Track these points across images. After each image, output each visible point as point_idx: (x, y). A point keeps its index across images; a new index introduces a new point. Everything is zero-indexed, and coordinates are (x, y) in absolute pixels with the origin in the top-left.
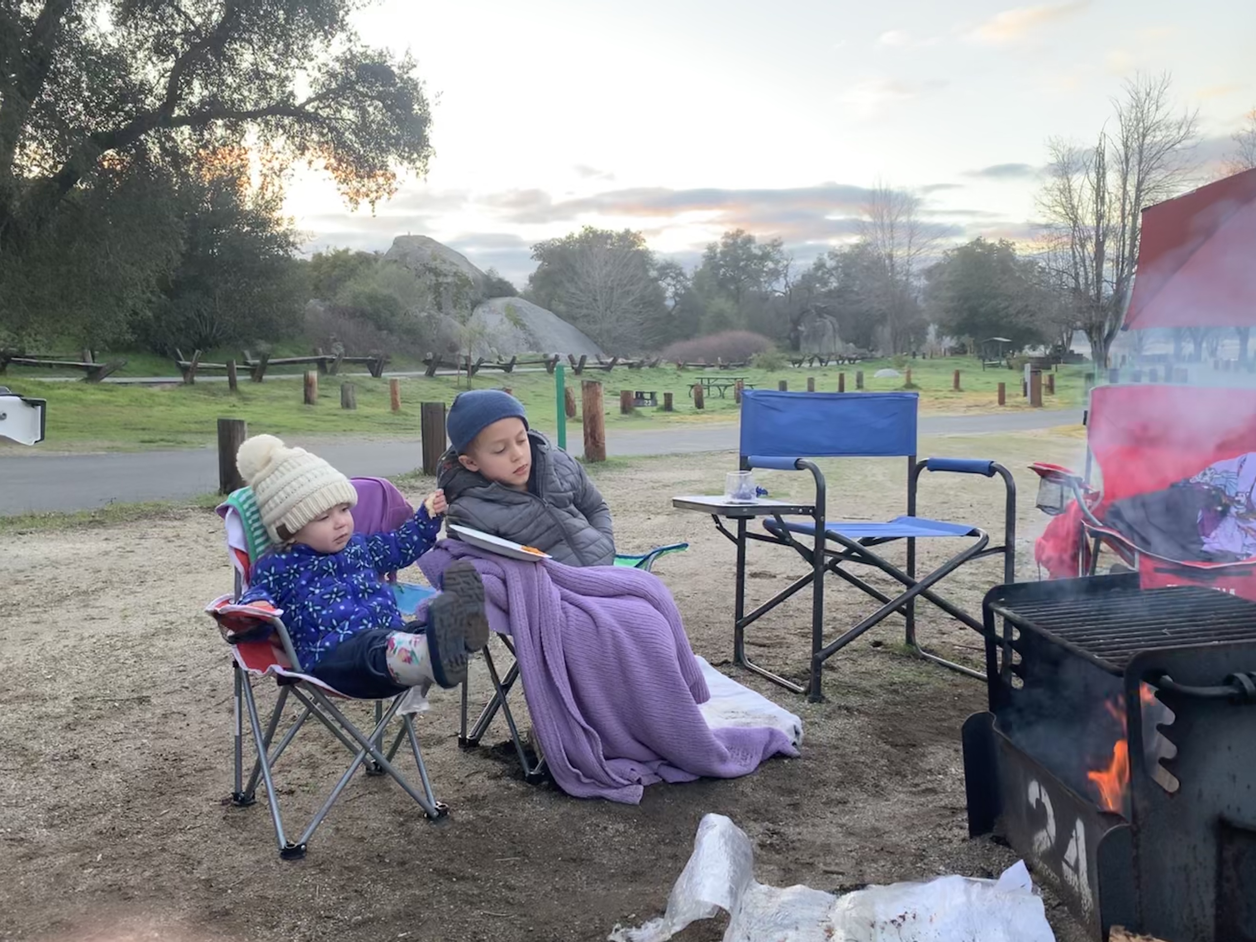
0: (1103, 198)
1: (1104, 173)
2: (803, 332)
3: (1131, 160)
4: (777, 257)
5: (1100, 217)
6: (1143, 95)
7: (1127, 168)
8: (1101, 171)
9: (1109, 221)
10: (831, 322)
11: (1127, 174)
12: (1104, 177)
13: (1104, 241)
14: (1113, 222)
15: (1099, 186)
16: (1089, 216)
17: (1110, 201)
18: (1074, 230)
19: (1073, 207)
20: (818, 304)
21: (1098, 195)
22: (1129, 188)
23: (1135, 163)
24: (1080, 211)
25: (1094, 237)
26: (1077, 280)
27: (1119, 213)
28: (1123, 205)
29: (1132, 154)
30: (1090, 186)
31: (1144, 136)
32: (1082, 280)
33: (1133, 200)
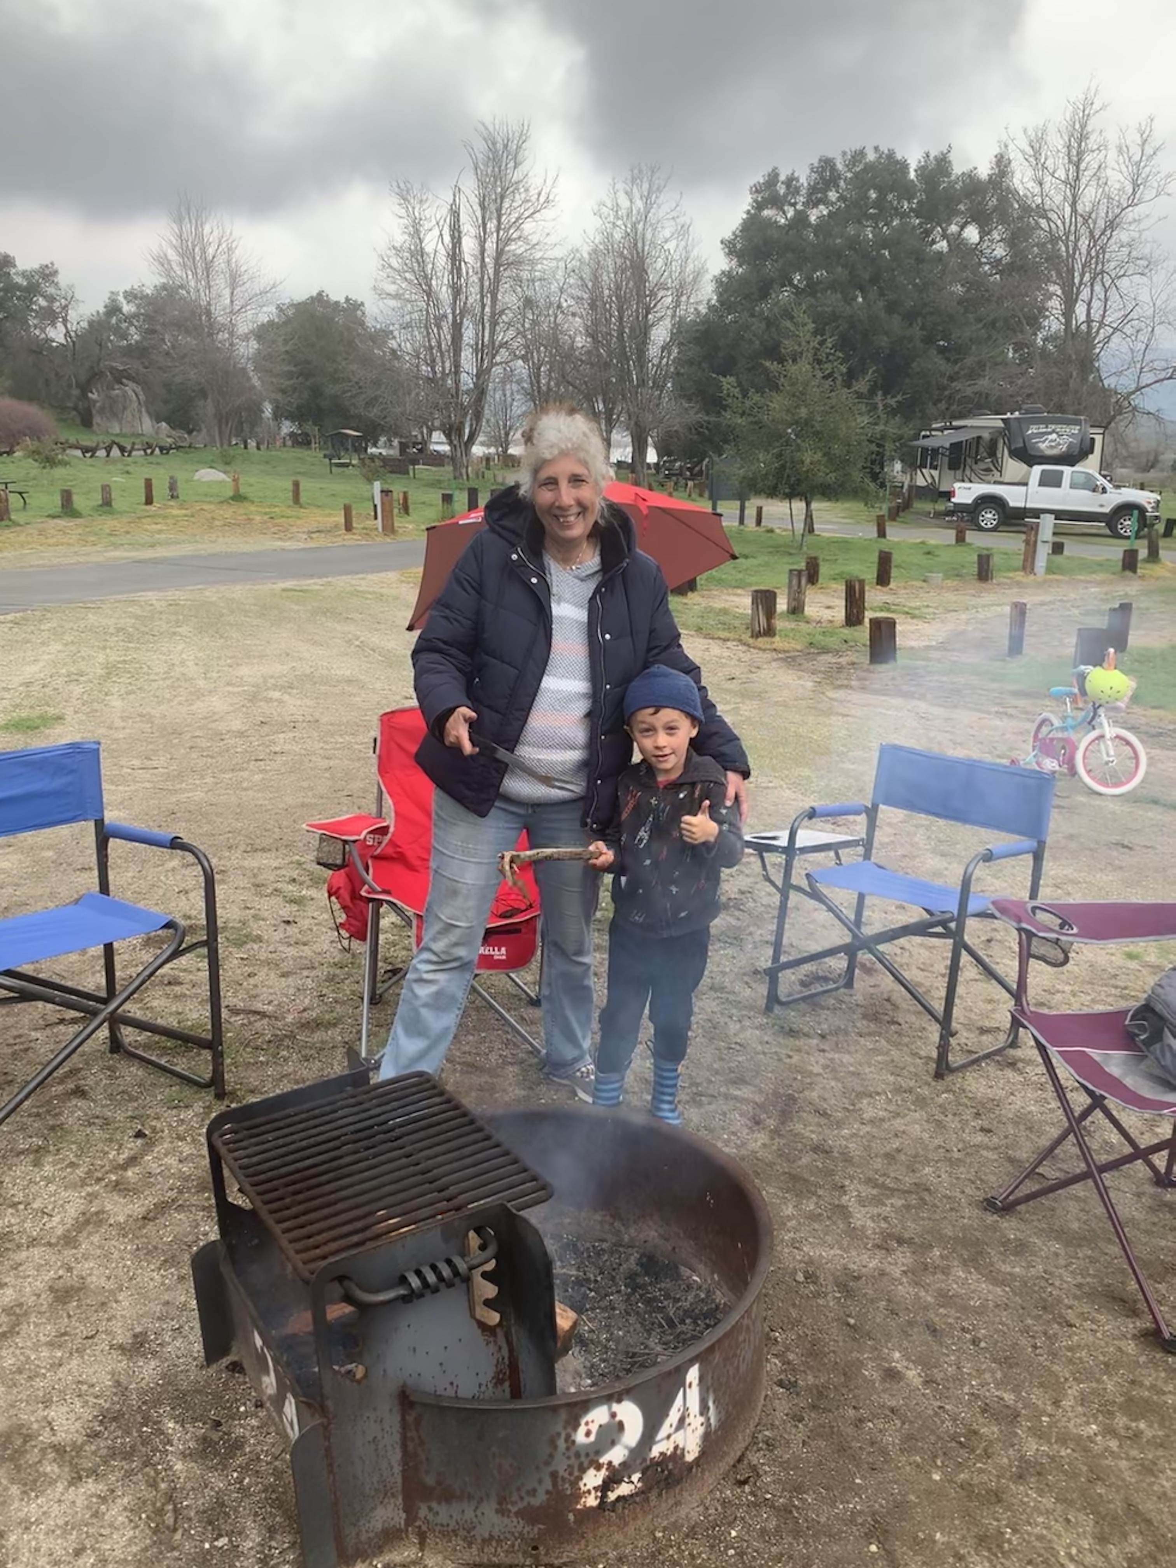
0: (459, 269)
1: (460, 238)
2: (95, 402)
3: (488, 226)
4: (51, 290)
5: (456, 291)
6: (500, 146)
7: (485, 233)
8: (456, 234)
9: (467, 298)
10: (134, 391)
11: (485, 242)
12: (460, 243)
13: (461, 323)
14: (471, 300)
15: (454, 253)
16: (444, 289)
17: (467, 273)
18: (428, 305)
19: (426, 277)
20: (114, 364)
21: (453, 264)
22: (487, 260)
23: (493, 229)
24: (434, 282)
25: (450, 317)
26: (433, 368)
27: (477, 288)
28: (481, 280)
29: (490, 219)
30: (444, 253)
31: (502, 198)
32: (438, 369)
33: (492, 277)
